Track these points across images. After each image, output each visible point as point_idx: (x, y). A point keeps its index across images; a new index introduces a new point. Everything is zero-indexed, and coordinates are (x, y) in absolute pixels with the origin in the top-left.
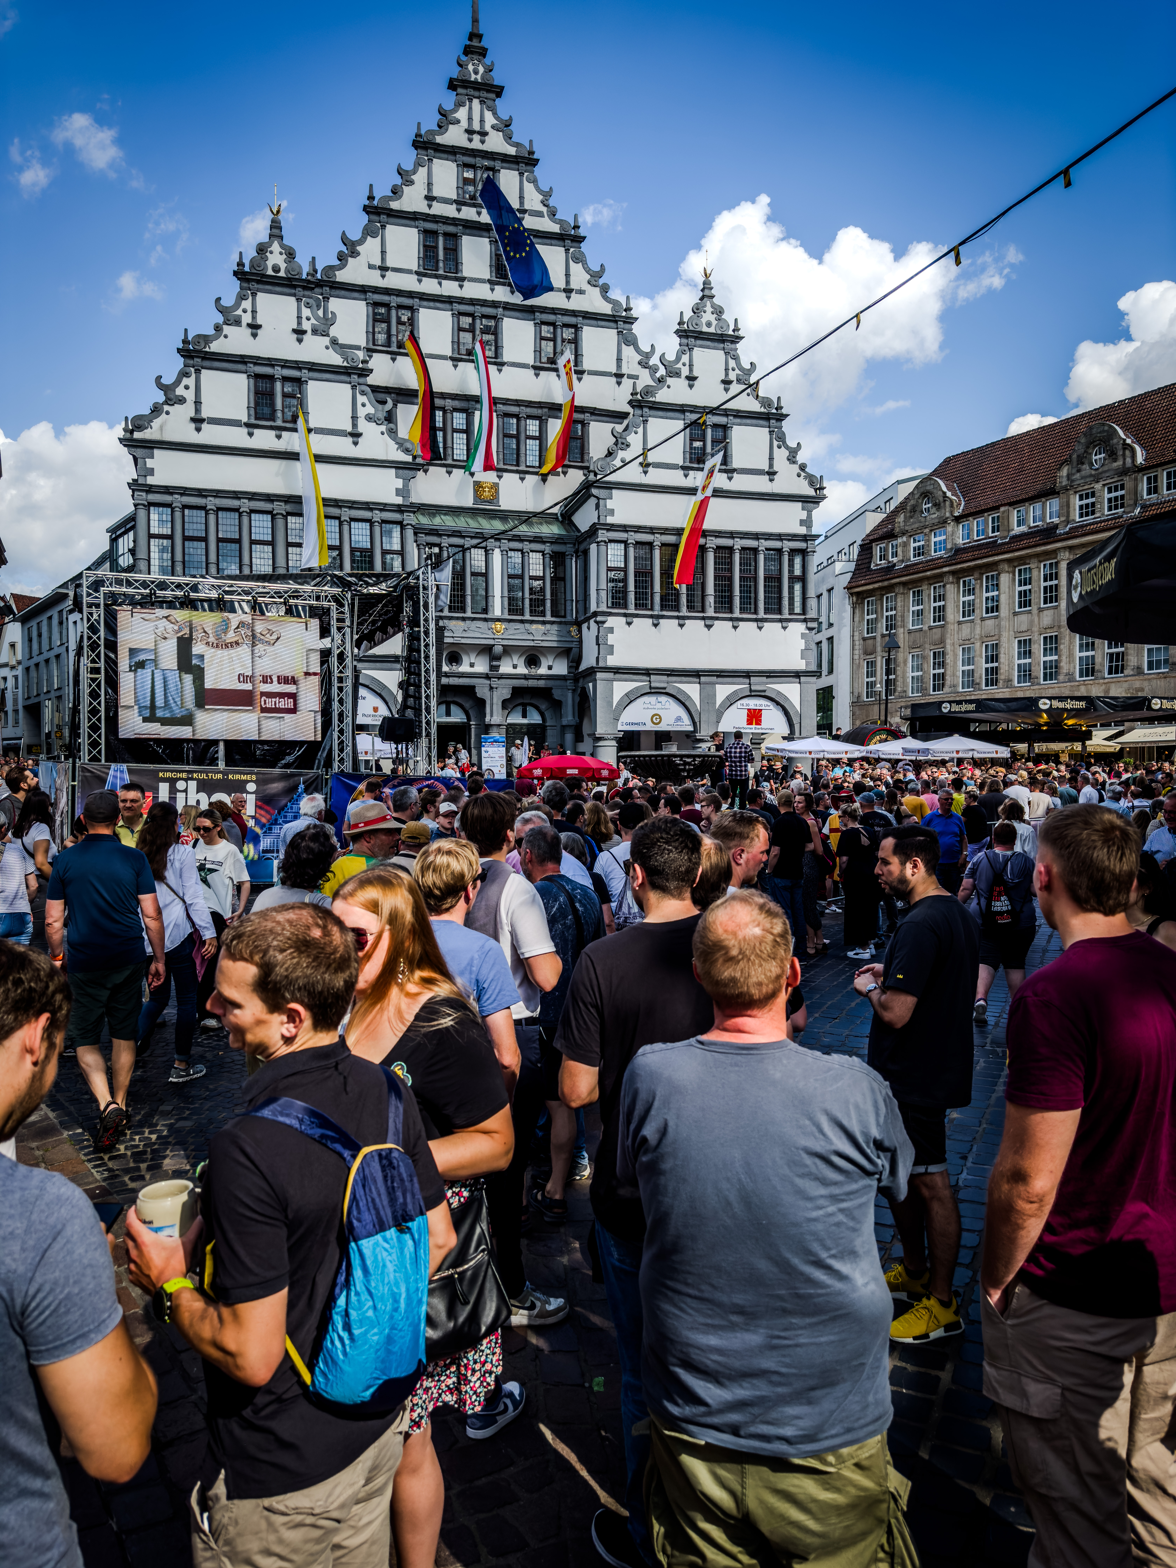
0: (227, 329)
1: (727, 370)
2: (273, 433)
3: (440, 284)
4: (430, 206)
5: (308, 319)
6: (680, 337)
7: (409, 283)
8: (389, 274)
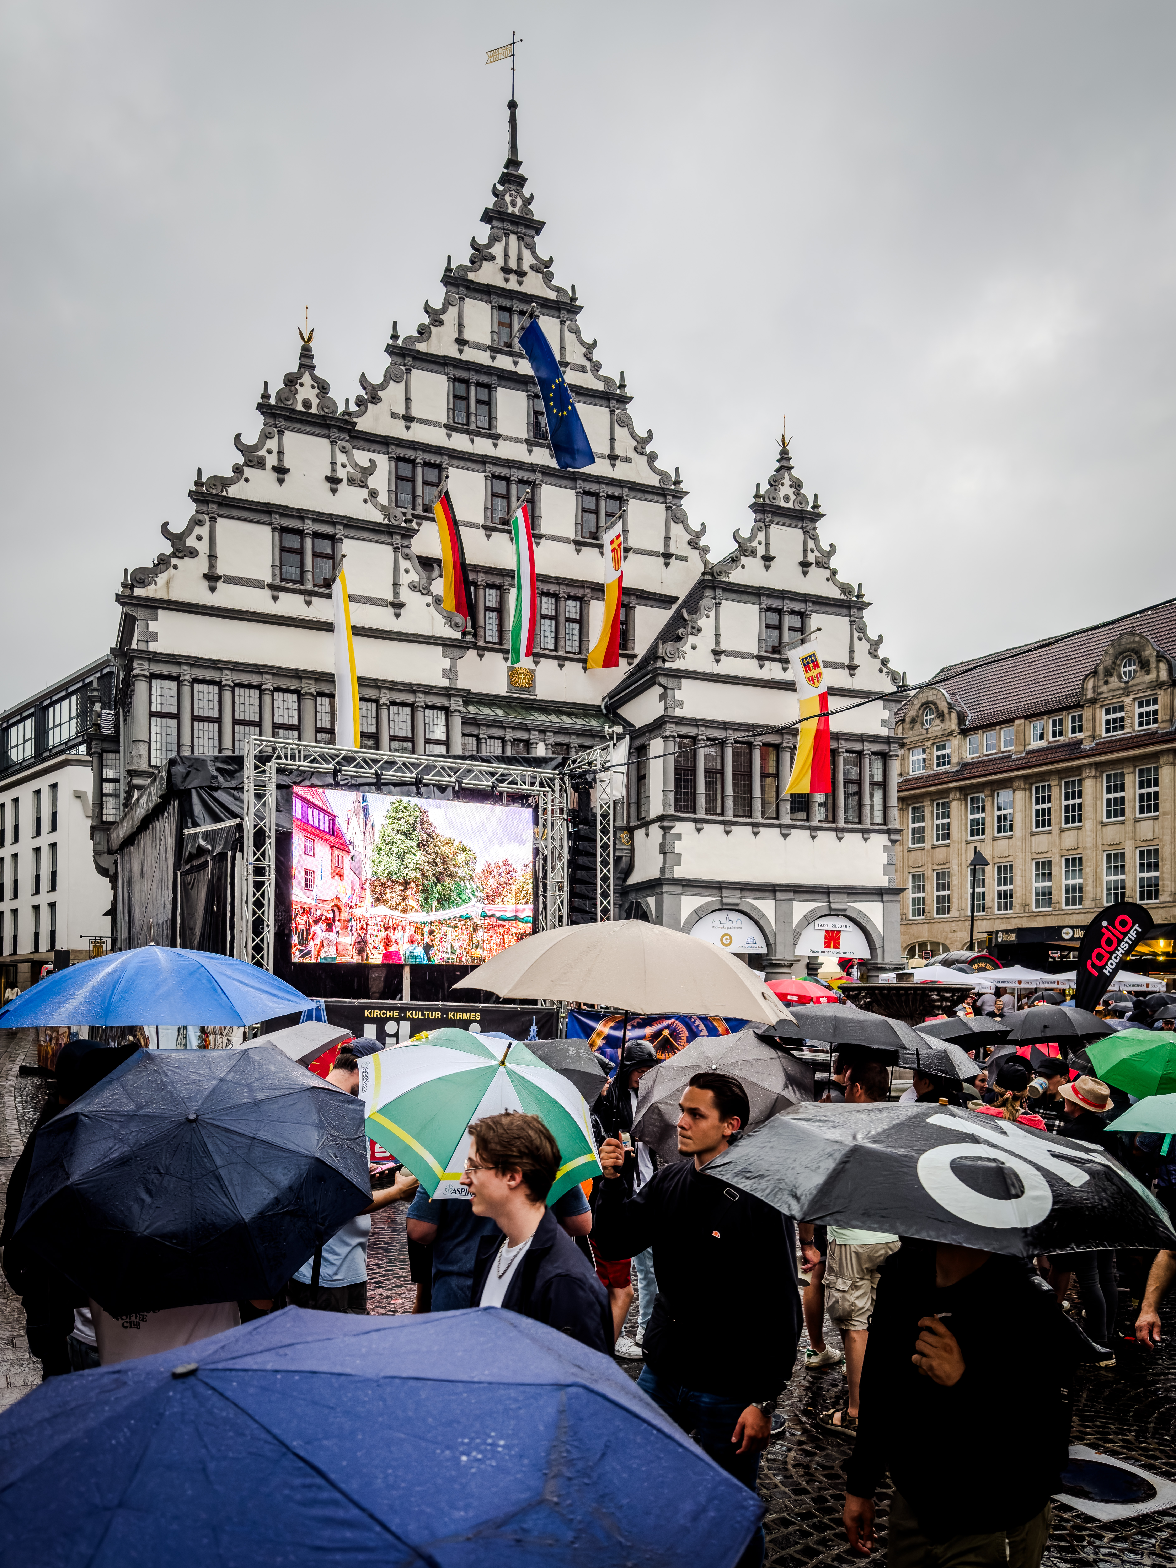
0: (248, 472)
1: (805, 551)
2: (301, 598)
3: (472, 441)
4: (461, 351)
5: (344, 466)
6: (755, 511)
7: (436, 437)
8: (414, 425)
